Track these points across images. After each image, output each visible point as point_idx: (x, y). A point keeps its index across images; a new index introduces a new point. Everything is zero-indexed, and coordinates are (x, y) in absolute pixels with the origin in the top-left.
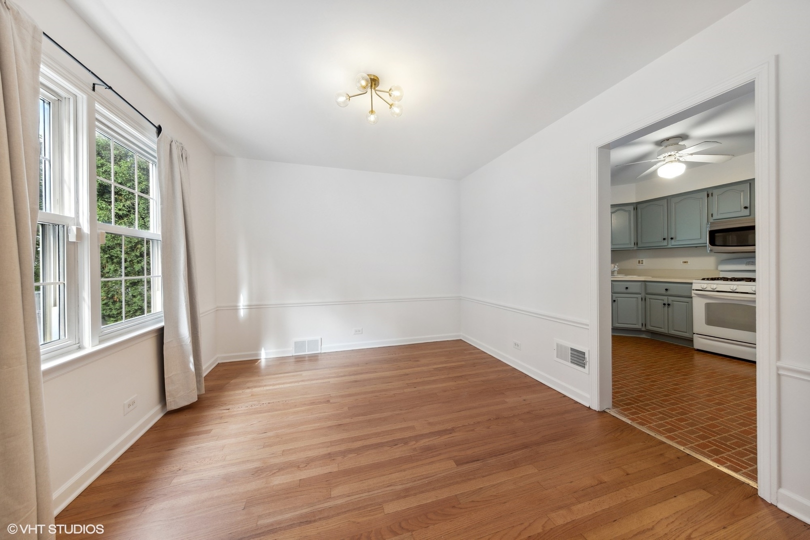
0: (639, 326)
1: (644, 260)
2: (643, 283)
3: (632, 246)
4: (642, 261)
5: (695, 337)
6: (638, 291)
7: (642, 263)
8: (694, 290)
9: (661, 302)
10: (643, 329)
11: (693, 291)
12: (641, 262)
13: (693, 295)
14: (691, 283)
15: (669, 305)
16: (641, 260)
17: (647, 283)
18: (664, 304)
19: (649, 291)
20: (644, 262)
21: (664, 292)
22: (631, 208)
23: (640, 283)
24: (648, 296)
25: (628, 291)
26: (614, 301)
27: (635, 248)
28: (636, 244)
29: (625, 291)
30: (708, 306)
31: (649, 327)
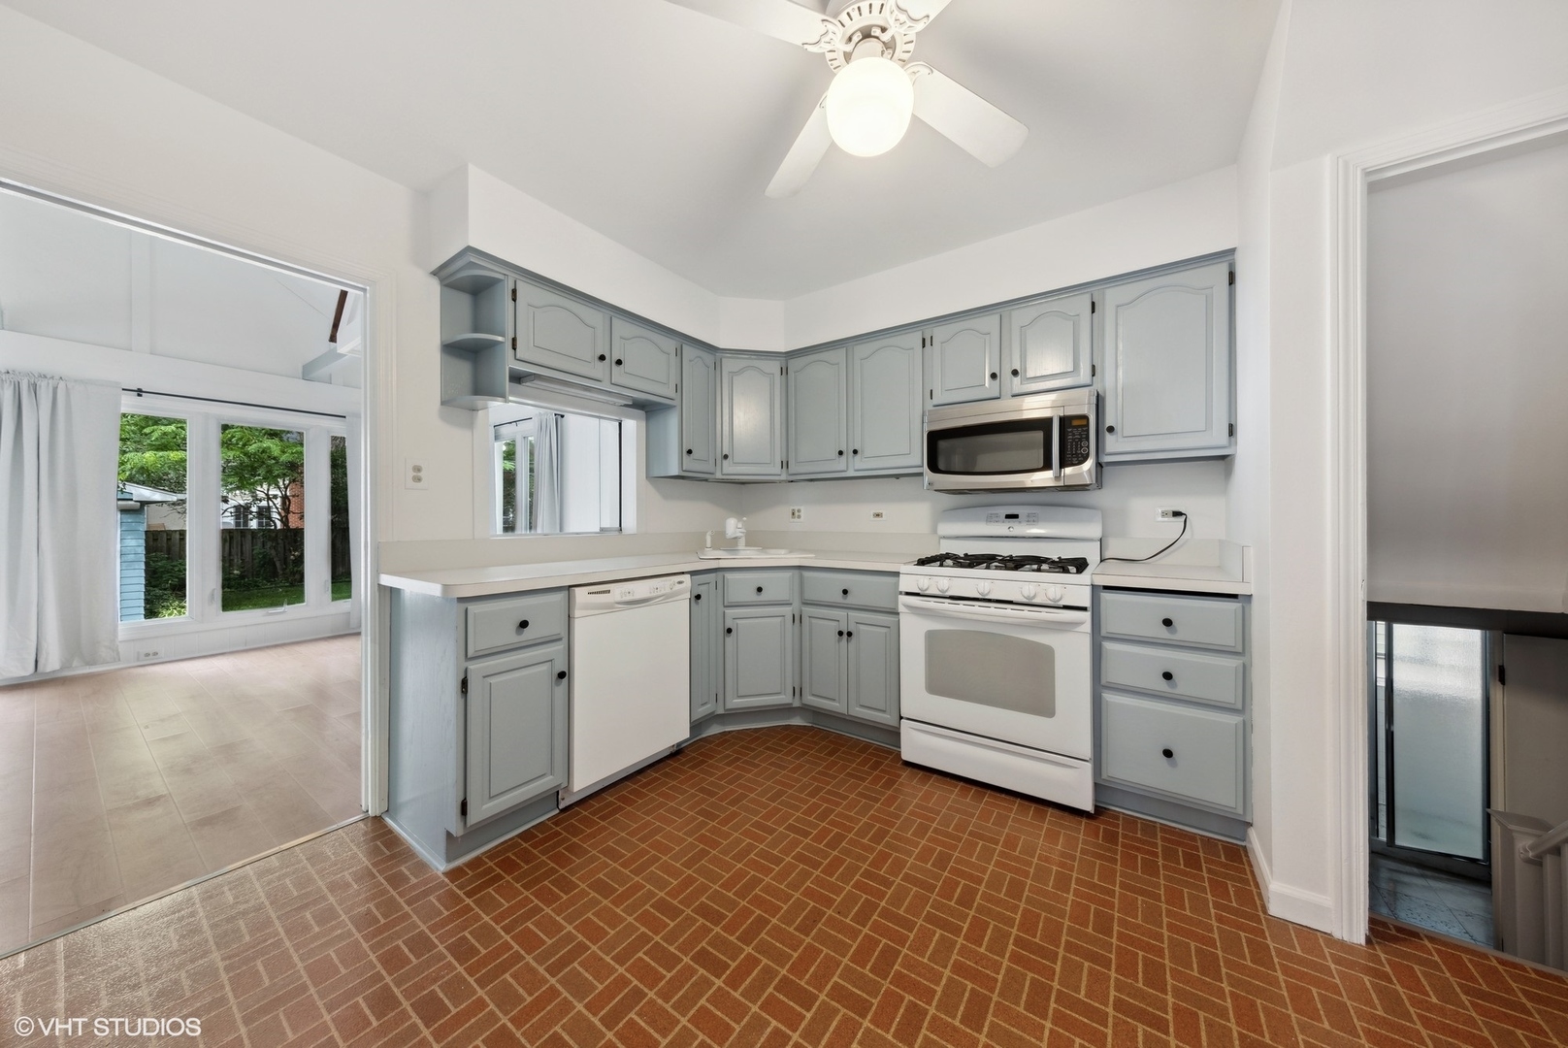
0: (785, 698)
1: (802, 508)
2: (796, 572)
3: (777, 469)
4: (799, 511)
5: (907, 730)
6: (784, 596)
7: (799, 517)
8: (901, 593)
9: (834, 627)
10: (797, 704)
11: (900, 596)
12: (797, 514)
13: (901, 609)
14: (897, 574)
15: (850, 634)
16: (796, 508)
17: (806, 574)
18: (841, 633)
19: (809, 596)
20: (802, 514)
21: (839, 598)
22: (774, 366)
23: (787, 574)
24: (808, 610)
25: (764, 596)
26: (729, 631)
27: (784, 477)
28: (785, 464)
29: (754, 597)
30: (931, 636)
31: (810, 699)
